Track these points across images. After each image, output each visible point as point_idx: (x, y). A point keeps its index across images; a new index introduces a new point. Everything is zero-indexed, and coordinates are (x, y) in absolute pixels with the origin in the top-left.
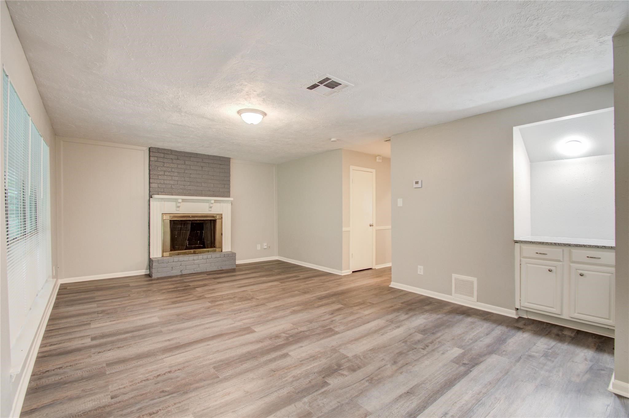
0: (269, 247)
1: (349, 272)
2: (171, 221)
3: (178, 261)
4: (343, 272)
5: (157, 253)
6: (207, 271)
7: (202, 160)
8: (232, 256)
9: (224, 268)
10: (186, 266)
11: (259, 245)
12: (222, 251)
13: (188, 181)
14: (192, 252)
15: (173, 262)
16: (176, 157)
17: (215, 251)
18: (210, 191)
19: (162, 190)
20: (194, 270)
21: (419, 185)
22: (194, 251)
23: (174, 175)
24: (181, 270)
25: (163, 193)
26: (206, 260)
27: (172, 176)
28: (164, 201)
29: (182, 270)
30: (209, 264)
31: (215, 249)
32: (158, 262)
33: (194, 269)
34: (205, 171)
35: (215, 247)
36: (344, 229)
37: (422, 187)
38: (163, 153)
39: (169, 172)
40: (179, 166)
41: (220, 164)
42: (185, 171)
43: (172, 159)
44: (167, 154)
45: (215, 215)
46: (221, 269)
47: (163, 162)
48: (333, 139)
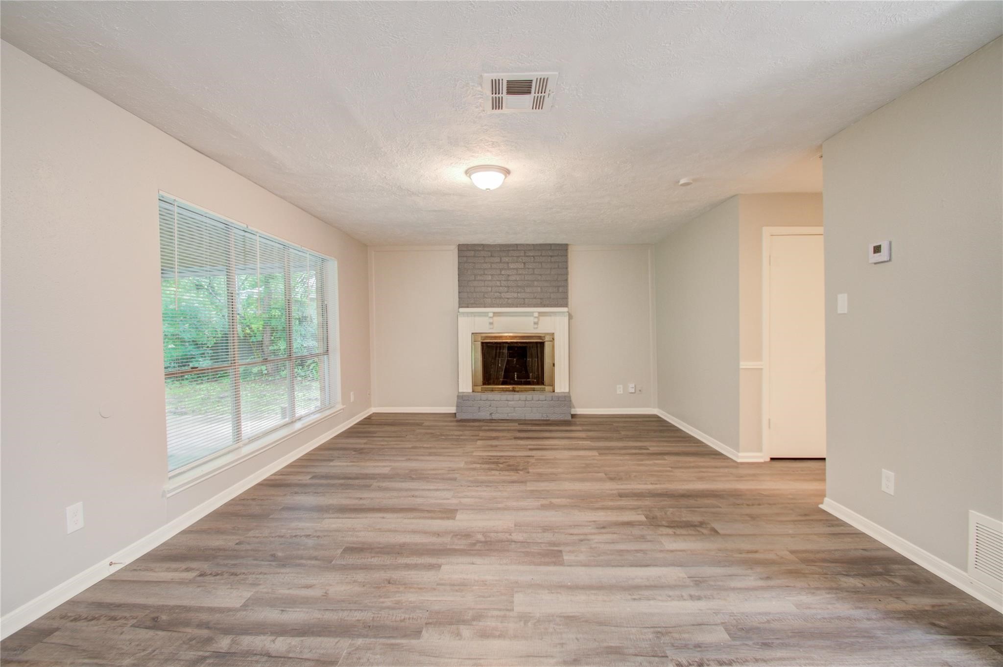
0: (640, 391)
1: (762, 458)
2: (482, 343)
3: (486, 400)
4: (743, 454)
5: (466, 386)
6: (526, 418)
7: (525, 253)
8: (566, 400)
9: (553, 417)
10: (497, 407)
11: (621, 386)
12: (554, 391)
13: (505, 287)
14: (511, 389)
15: (481, 400)
16: (489, 254)
17: (544, 390)
18: (535, 298)
19: (472, 301)
20: (508, 416)
22: (513, 388)
23: (487, 279)
24: (491, 412)
25: (473, 305)
26: (524, 402)
27: (485, 281)
28: (475, 316)
29: (493, 413)
30: (528, 408)
31: (543, 387)
32: (462, 398)
33: (508, 413)
34: (529, 269)
35: (543, 384)
36: (744, 364)
38: (473, 250)
39: (481, 275)
40: (494, 266)
41: (551, 256)
42: (501, 272)
43: (484, 257)
44: (478, 250)
45: (543, 335)
46: (548, 419)
47: (474, 263)
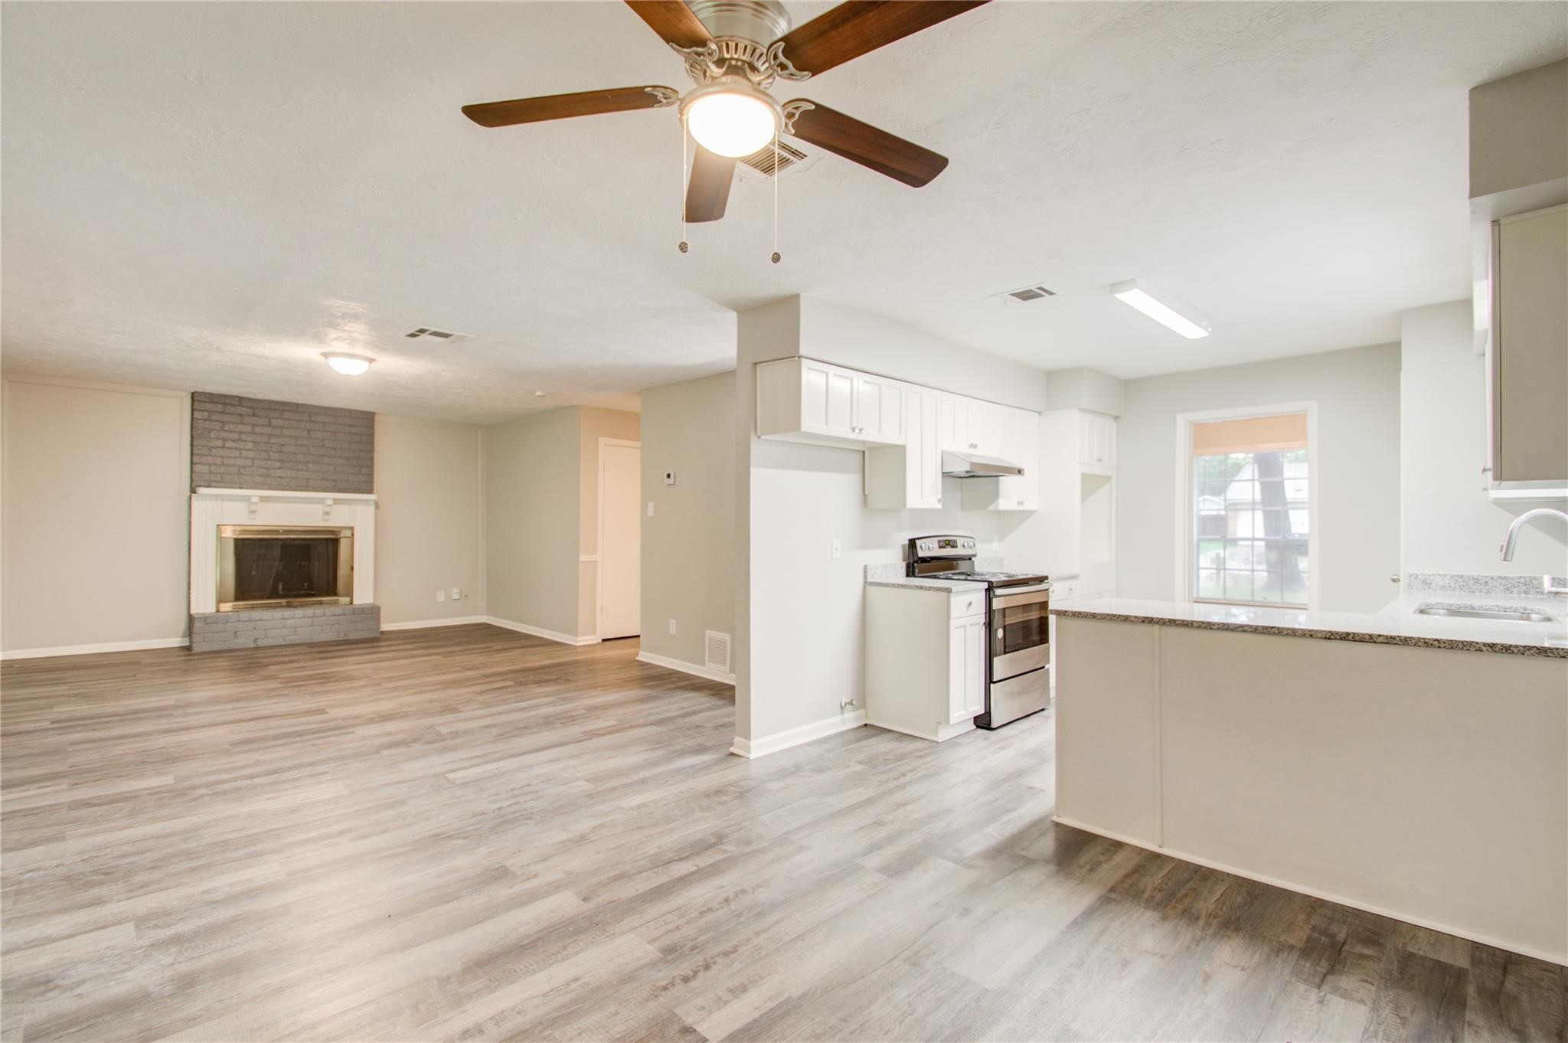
0: (466, 596)
1: (595, 639)
2: (236, 540)
3: (248, 621)
4: (579, 639)
5: (204, 603)
6: (315, 640)
7: (310, 417)
8: (373, 613)
9: (353, 636)
10: (266, 630)
11: (443, 592)
12: (351, 603)
13: (278, 461)
14: (284, 604)
15: (239, 621)
16: (251, 412)
17: (336, 603)
18: (325, 479)
19: (218, 478)
20: (284, 640)
21: (671, 481)
22: (288, 602)
23: (246, 447)
24: (256, 637)
25: (220, 484)
26: (310, 619)
27: (241, 450)
28: (223, 500)
29: (258, 638)
30: (318, 627)
31: (335, 598)
32: (205, 621)
33: (284, 637)
34: (315, 439)
35: (335, 594)
36: (583, 558)
37: (674, 484)
38: (221, 404)
39: (234, 441)
40: (258, 430)
41: (351, 426)
42: (270, 439)
43: (240, 415)
44: (230, 404)
45: (336, 530)
46: (346, 638)
47: (223, 422)
48: (538, 393)
